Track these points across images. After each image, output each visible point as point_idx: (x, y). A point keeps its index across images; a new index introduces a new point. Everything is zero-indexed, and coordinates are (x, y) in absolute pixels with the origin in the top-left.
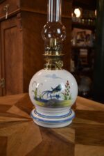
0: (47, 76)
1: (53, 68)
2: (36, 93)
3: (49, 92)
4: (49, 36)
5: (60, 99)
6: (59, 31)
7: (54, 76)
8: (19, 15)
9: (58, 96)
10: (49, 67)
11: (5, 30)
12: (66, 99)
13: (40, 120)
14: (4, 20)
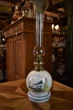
0: (35, 75)
1: (39, 70)
2: (29, 84)
3: (36, 84)
4: (37, 53)
5: (42, 88)
6: (41, 51)
7: (39, 76)
8: (23, 34)
9: (41, 87)
10: (36, 70)
11: (15, 41)
12: (45, 88)
13: (31, 98)
14: (15, 35)
